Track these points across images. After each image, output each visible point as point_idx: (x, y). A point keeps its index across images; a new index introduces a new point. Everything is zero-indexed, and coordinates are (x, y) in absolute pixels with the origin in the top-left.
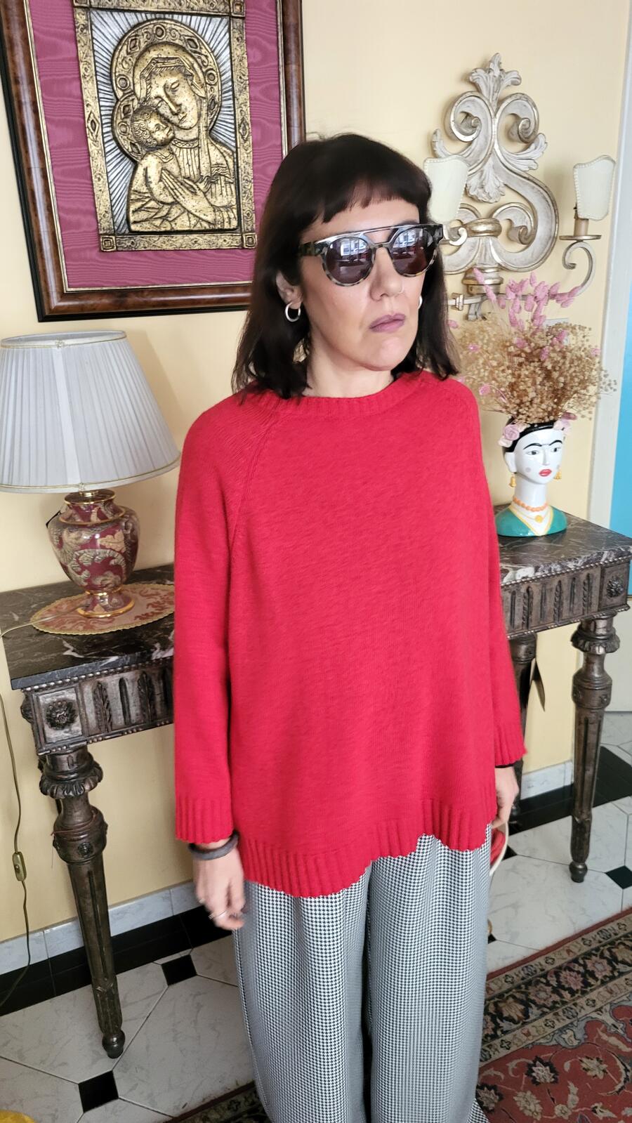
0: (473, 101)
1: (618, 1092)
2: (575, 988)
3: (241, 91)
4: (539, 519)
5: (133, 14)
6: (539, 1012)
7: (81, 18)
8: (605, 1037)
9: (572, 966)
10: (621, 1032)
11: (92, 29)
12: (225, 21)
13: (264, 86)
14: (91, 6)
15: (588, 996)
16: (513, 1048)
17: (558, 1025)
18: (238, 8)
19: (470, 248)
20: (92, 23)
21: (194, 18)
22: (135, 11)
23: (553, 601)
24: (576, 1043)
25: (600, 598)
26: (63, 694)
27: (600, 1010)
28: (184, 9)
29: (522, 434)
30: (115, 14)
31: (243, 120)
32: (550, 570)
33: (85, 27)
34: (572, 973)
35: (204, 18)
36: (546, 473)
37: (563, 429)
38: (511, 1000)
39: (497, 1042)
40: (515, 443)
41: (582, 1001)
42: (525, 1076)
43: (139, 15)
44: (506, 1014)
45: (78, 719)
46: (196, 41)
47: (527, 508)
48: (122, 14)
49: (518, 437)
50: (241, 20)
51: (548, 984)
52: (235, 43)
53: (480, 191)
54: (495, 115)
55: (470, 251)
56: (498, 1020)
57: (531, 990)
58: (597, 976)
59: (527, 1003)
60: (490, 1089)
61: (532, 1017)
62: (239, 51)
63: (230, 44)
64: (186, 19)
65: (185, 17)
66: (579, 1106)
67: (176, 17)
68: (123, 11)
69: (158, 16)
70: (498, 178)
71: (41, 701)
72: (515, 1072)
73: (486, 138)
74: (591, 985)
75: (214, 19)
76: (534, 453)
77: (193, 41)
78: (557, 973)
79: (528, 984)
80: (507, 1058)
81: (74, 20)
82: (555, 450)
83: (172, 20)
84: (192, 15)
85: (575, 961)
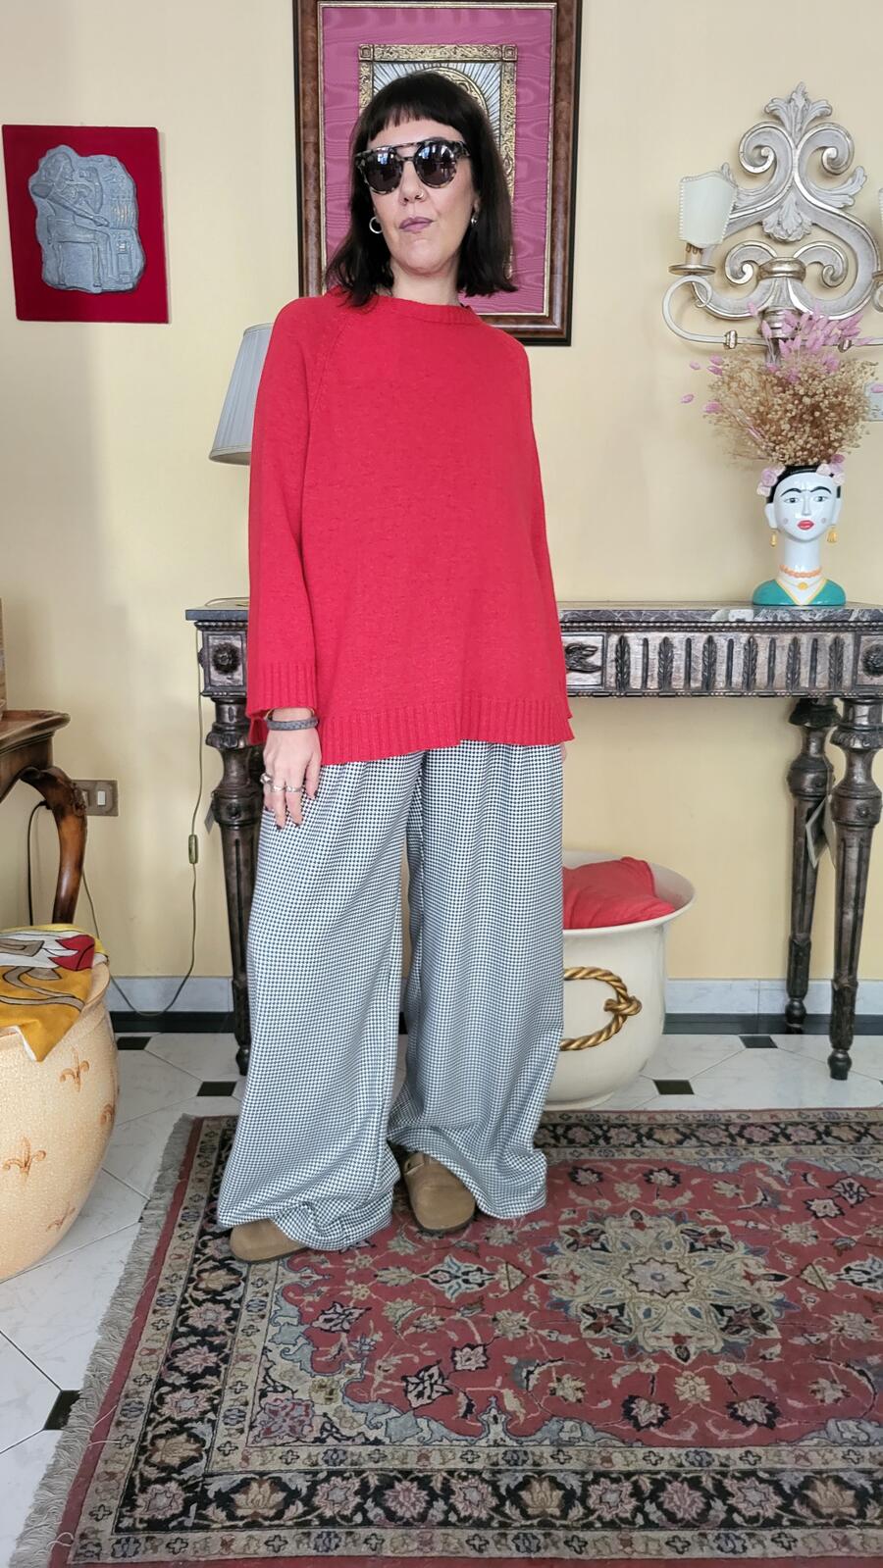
0: (769, 132)
1: (739, 1209)
2: (755, 1139)
3: (506, 129)
4: (803, 586)
5: (412, 65)
6: (698, 1144)
7: (365, 70)
8: (760, 1175)
9: (767, 1127)
10: (784, 1176)
11: (373, 80)
12: (498, 65)
13: (534, 125)
14: (374, 60)
15: (765, 1148)
16: (646, 1157)
17: (712, 1156)
18: (510, 53)
19: (764, 291)
20: (374, 75)
21: (468, 65)
22: (414, 62)
23: (785, 663)
24: (720, 1170)
25: (855, 673)
26: (229, 639)
27: (773, 1159)
28: (458, 57)
29: (781, 478)
30: (396, 66)
31: (507, 155)
32: (776, 617)
33: (368, 78)
34: (763, 1131)
35: (478, 64)
36: (806, 525)
37: (832, 475)
38: (672, 1130)
39: (630, 1150)
40: (774, 489)
41: (757, 1150)
42: (640, 1175)
43: (417, 65)
44: (656, 1137)
45: (240, 668)
46: (467, 84)
47: (790, 573)
48: (402, 66)
49: (776, 481)
50: (513, 64)
51: (727, 1130)
52: (505, 85)
53: (779, 228)
54: (796, 147)
55: (764, 294)
56: (644, 1138)
57: (702, 1129)
58: (792, 1138)
59: (686, 1137)
60: (593, 1172)
61: (685, 1144)
62: (509, 91)
63: (500, 87)
64: (460, 66)
65: (459, 64)
66: (686, 1205)
67: (451, 65)
68: (403, 62)
69: (434, 65)
70: (802, 214)
71: (210, 640)
72: (631, 1170)
73: (786, 172)
74: (777, 1141)
75: (488, 65)
76: (793, 501)
77: (464, 84)
78: (743, 1127)
79: (699, 1126)
80: (630, 1161)
81: (359, 73)
82: (821, 499)
83: (448, 67)
84: (466, 62)
85: (777, 1125)
